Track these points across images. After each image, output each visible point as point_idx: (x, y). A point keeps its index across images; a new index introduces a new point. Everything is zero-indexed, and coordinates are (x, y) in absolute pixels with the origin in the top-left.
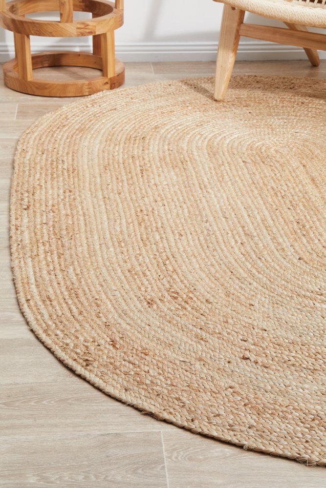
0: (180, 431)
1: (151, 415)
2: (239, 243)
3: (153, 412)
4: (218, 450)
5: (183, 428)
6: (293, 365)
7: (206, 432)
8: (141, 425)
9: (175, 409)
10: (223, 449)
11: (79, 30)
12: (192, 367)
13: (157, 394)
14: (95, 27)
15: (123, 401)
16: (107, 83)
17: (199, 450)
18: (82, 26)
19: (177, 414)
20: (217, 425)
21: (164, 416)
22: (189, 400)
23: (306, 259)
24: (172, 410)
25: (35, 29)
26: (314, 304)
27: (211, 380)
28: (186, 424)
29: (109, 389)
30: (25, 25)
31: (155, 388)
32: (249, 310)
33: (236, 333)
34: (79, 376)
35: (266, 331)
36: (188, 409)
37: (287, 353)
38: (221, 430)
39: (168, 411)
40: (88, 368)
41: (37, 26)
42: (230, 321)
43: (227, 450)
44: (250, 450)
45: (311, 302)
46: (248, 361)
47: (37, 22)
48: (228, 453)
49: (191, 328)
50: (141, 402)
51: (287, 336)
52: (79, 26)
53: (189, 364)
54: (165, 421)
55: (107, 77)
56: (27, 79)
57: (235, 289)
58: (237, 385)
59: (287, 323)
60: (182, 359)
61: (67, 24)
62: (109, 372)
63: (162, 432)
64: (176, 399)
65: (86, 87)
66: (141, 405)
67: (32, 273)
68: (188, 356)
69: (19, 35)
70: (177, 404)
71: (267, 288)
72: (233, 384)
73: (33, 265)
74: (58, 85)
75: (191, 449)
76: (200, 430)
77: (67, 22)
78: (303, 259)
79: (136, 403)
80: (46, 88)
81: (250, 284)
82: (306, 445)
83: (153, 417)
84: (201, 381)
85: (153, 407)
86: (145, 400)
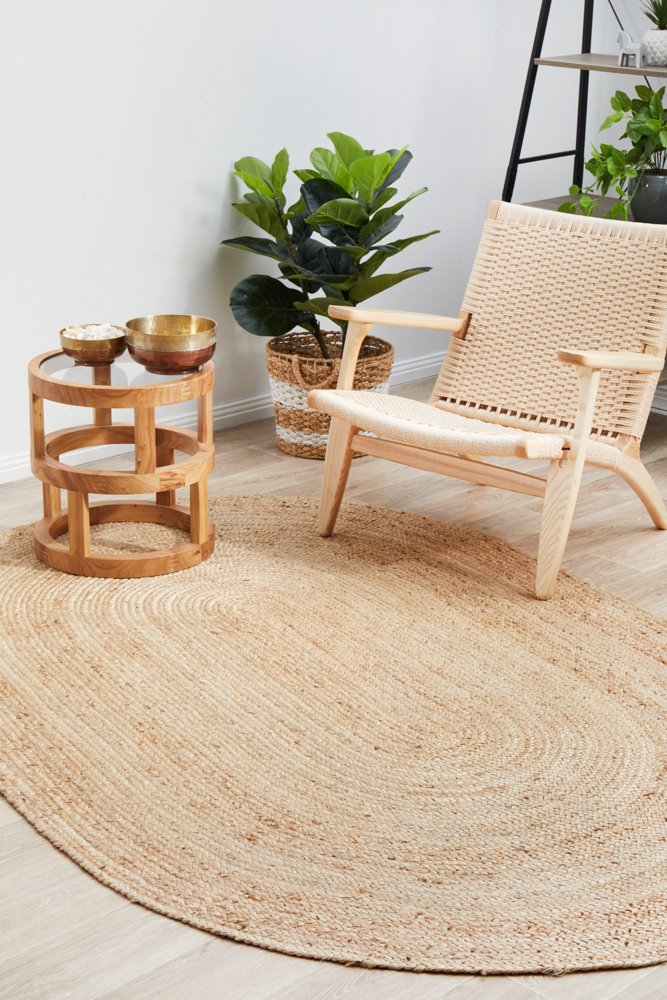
2: (293, 744)
3: (360, 961)
5: (403, 970)
6: (465, 874)
7: (432, 967)
9: (380, 952)
11: (163, 483)
12: (360, 901)
13: (347, 940)
14: (184, 475)
15: (316, 957)
16: (198, 552)
18: (168, 477)
19: (386, 956)
20: (436, 957)
21: (374, 963)
22: (386, 938)
23: (383, 748)
24: (378, 954)
25: (99, 484)
26: (434, 800)
27: (392, 911)
28: (403, 965)
29: (289, 948)
30: (84, 479)
31: (339, 934)
32: (370, 822)
33: (376, 853)
34: (241, 942)
35: (406, 842)
36: (393, 948)
37: (447, 862)
38: (445, 962)
39: (374, 955)
40: (246, 930)
41: (104, 480)
42: (359, 840)
44: (490, 974)
45: (428, 798)
47: (102, 474)
50: (337, 954)
51: (433, 844)
52: (163, 477)
53: (354, 899)
55: (198, 543)
56: (83, 554)
57: (333, 801)
58: (424, 910)
59: (421, 828)
60: (342, 896)
61: (147, 475)
62: (275, 929)
64: (372, 940)
65: (172, 561)
67: (74, 833)
68: (345, 890)
69: (74, 493)
70: (377, 945)
71: (368, 792)
72: (419, 910)
73: (68, 823)
74: (131, 561)
76: (423, 967)
77: (147, 472)
78: (380, 748)
80: (114, 567)
81: (346, 791)
82: (540, 954)
83: (362, 967)
84: (381, 914)
85: (355, 956)
86: (340, 951)
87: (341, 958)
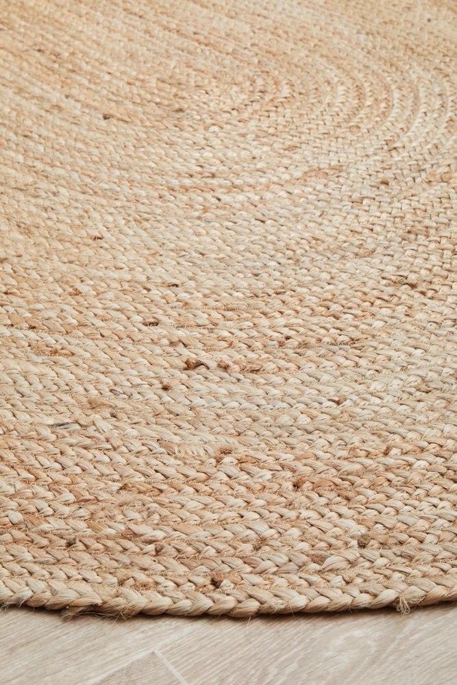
0: (201, 626)
1: (95, 612)
3: (99, 601)
4: (339, 642)
5: (206, 615)
6: (305, 345)
8: (90, 656)
9: (145, 570)
10: (347, 635)
12: (91, 431)
13: (63, 542)
17: (294, 666)
19: (161, 579)
20: (280, 571)
21: (134, 603)
22: (157, 526)
23: (118, 115)
24: (142, 577)
26: (219, 200)
27: (163, 450)
28: (205, 603)
31: (45, 527)
32: (102, 251)
33: (119, 313)
35: (177, 286)
36: (175, 553)
37: (264, 321)
38: (305, 583)
39: (131, 582)
42: (83, 288)
43: (357, 633)
44: (416, 607)
45: (209, 196)
46: (202, 369)
48: (369, 642)
49: (8, 334)
50: (42, 585)
51: (230, 285)
53: (77, 427)
54: (146, 615)
57: (30, 214)
59: (203, 254)
60: (51, 421)
63: (159, 653)
64: (124, 537)
66: (48, 595)
68: (57, 407)
70: (137, 550)
71: (95, 193)
72: (223, 442)
75: (273, 671)
78: (113, 116)
79: (29, 594)
81: (54, 194)
84: (141, 460)
85: (84, 587)
86: (48, 576)
87: (47, 598)
